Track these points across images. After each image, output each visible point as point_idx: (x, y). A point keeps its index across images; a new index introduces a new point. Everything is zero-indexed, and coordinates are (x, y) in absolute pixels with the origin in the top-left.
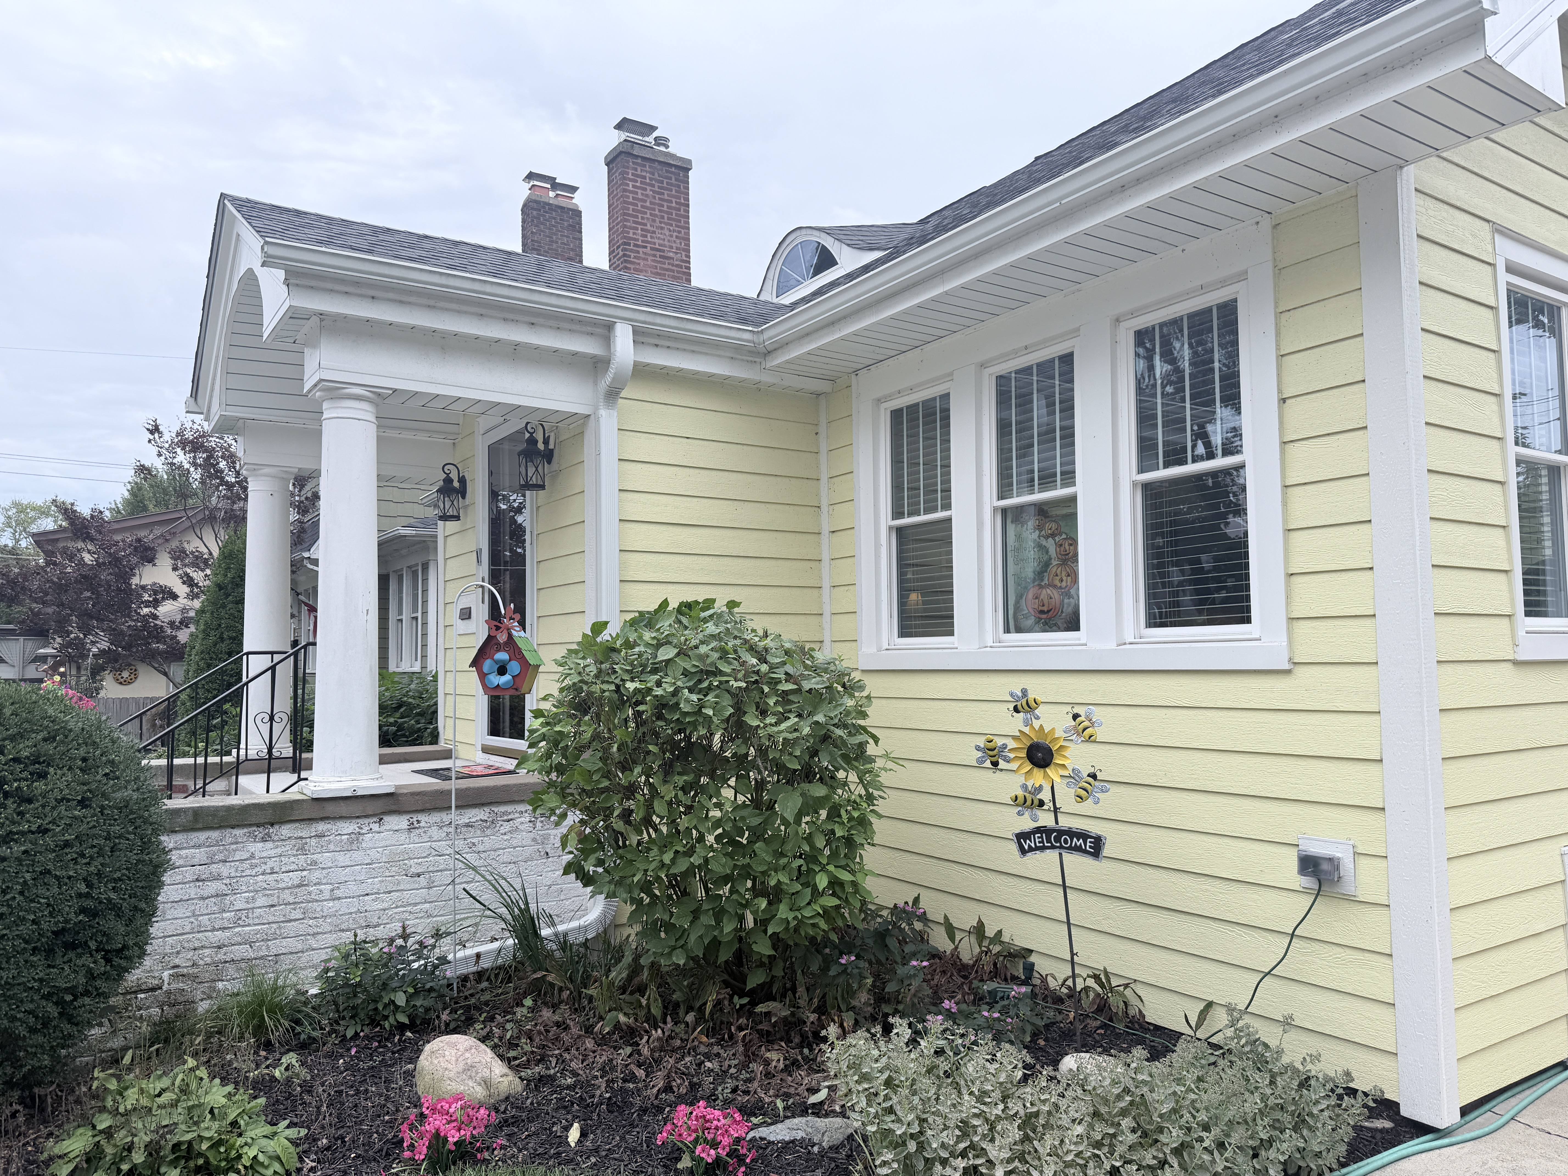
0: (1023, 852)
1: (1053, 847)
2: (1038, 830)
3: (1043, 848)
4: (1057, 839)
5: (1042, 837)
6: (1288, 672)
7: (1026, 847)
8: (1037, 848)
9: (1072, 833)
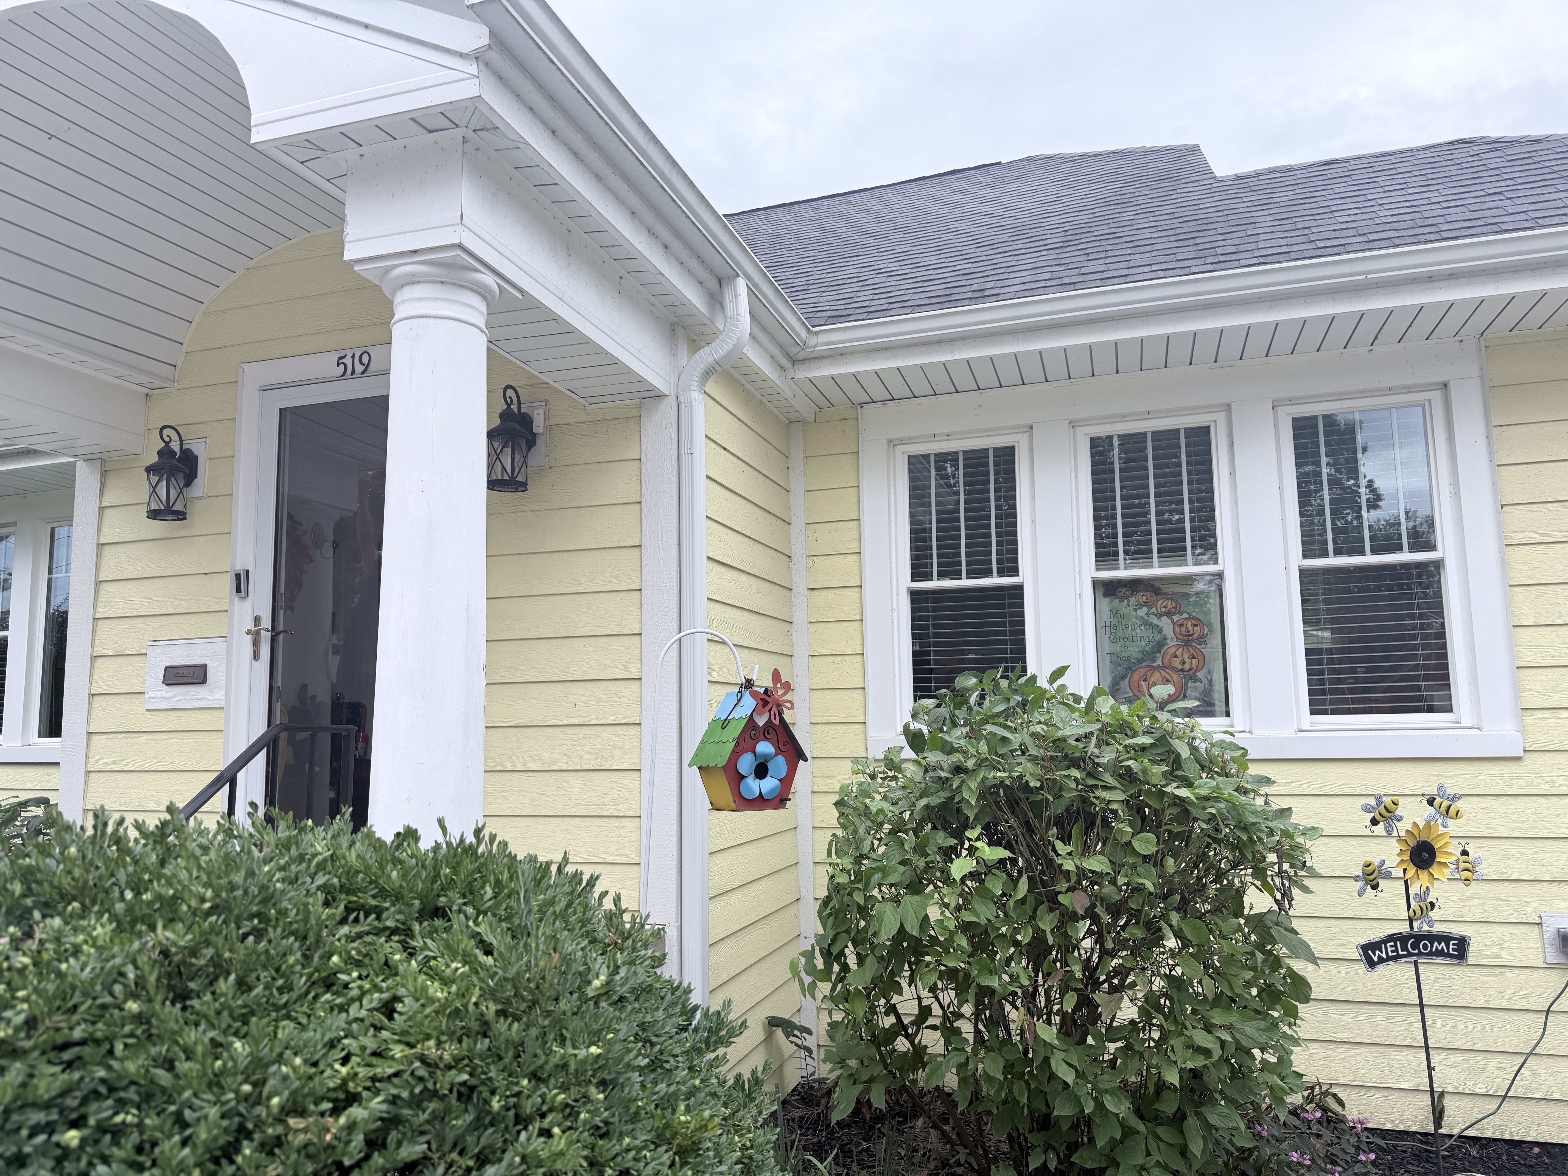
0: (1371, 964)
1: (1410, 955)
2: (1391, 938)
3: (1398, 957)
4: (1415, 946)
5: (1396, 946)
6: (1519, 759)
7: (1375, 959)
8: (1389, 959)
9: (1432, 937)
